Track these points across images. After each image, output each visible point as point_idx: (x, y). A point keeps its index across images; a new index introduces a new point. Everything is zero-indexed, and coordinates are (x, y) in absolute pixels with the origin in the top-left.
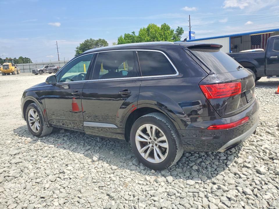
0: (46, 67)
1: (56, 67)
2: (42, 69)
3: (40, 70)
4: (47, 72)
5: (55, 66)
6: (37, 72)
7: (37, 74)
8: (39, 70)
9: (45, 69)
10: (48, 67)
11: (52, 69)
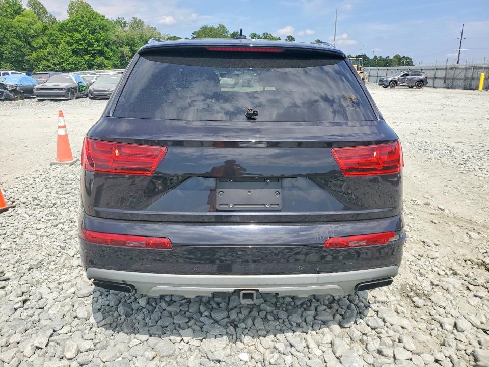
0: (405, 74)
1: (423, 77)
2: (396, 78)
3: (391, 81)
4: (404, 84)
5: (421, 75)
6: (386, 83)
7: (385, 87)
8: (390, 79)
9: (401, 79)
10: (407, 75)
11: (414, 79)
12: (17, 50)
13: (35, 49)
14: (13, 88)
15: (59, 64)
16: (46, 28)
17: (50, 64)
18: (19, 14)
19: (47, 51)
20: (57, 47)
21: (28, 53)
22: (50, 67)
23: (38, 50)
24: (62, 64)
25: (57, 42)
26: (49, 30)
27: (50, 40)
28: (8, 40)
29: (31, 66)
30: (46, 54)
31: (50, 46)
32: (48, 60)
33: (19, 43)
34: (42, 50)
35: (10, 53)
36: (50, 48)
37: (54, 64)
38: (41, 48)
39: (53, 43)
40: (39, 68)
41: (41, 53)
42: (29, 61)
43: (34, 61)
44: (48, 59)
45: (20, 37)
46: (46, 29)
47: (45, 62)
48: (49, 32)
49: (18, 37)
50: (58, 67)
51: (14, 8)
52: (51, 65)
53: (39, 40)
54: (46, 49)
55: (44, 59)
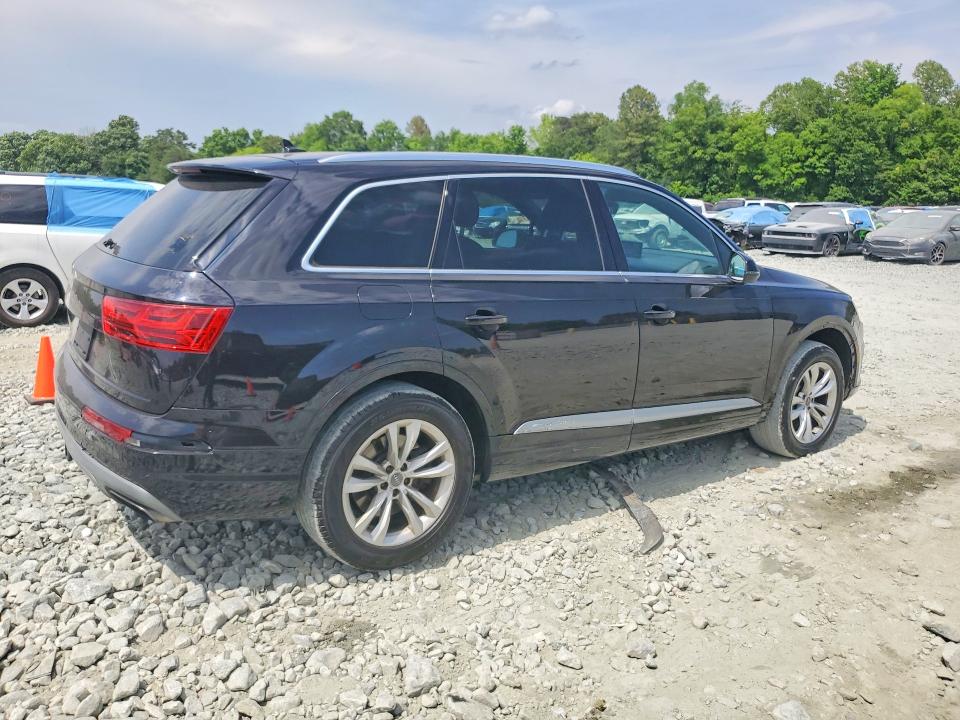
12: (863, 162)
13: (902, 159)
14: (736, 230)
15: (945, 188)
16: (938, 115)
17: (924, 187)
18: (889, 92)
19: (926, 161)
20: (951, 152)
21: (884, 167)
22: (925, 192)
23: (908, 159)
24: (952, 186)
25: (952, 141)
26: (942, 119)
27: (940, 139)
28: (852, 145)
29: (886, 191)
30: (922, 168)
31: (935, 150)
32: (923, 180)
33: (870, 148)
34: (915, 160)
35: (849, 168)
36: (934, 155)
37: (934, 188)
38: (915, 155)
39: (944, 145)
40: (900, 196)
41: (911, 165)
42: (885, 181)
43: (894, 181)
44: (924, 178)
45: (876, 138)
46: (937, 117)
47: (915, 184)
48: (941, 124)
49: (873, 136)
50: (942, 193)
51: (883, 83)
52: (927, 189)
53: (916, 142)
54: (925, 158)
55: (917, 178)
